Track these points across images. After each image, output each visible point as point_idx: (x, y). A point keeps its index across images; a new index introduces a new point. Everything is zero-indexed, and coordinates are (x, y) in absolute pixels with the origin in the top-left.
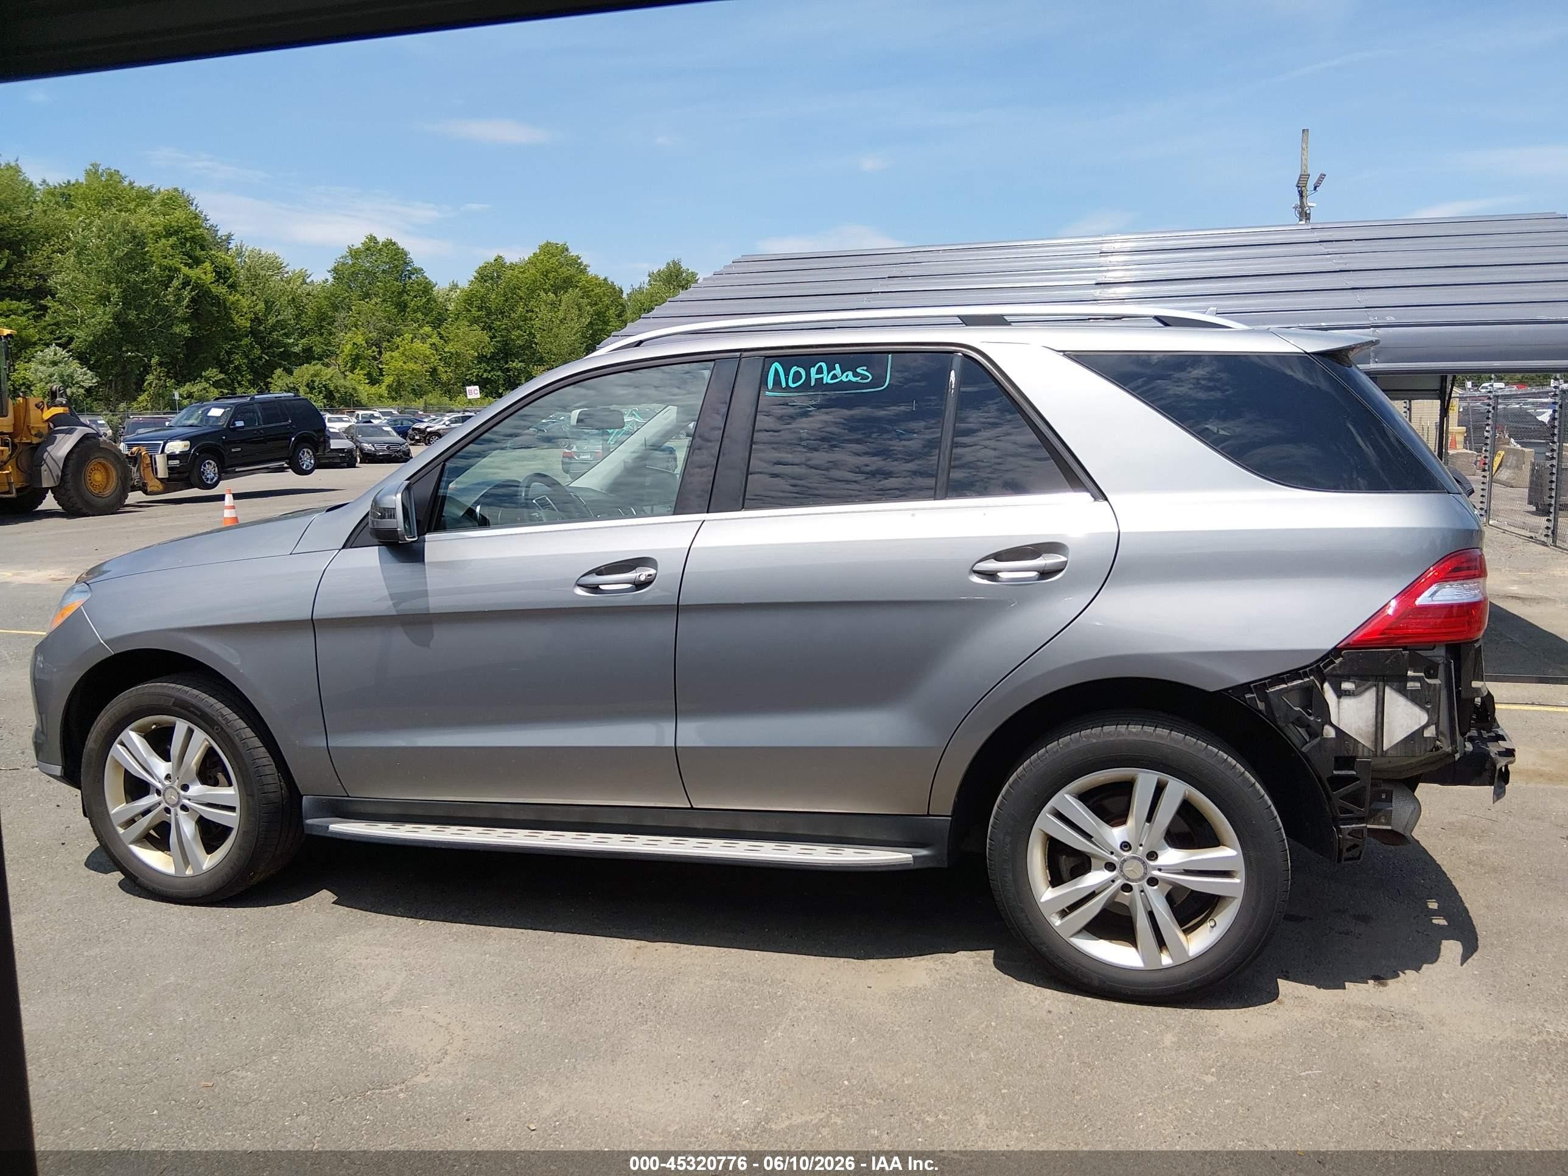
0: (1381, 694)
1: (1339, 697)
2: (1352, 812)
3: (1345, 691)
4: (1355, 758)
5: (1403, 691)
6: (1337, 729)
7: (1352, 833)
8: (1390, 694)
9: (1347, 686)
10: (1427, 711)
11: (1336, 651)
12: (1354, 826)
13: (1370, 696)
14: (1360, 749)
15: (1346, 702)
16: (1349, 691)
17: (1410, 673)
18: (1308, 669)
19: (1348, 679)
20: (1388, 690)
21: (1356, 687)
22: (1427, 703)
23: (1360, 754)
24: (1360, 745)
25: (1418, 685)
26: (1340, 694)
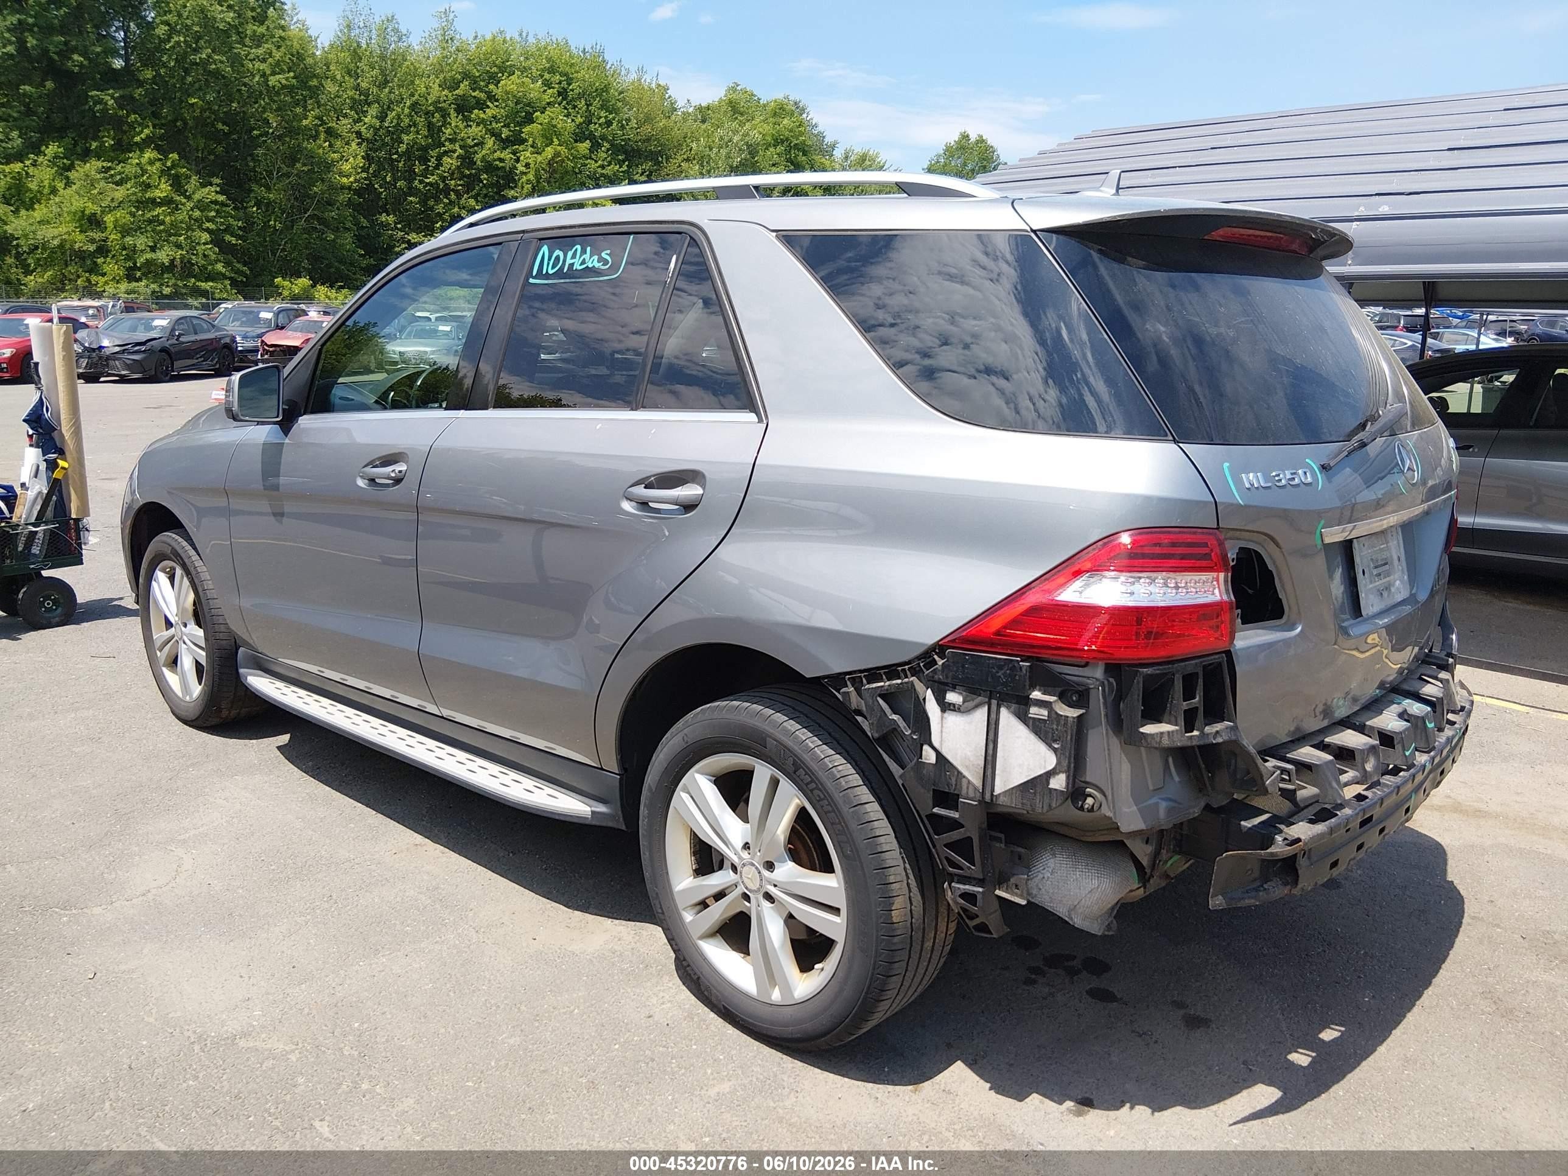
0: (993, 716)
1: (943, 711)
2: (962, 869)
3: (950, 704)
4: (958, 796)
5: (1023, 717)
6: (939, 754)
7: (965, 896)
8: (1007, 718)
9: (953, 697)
10: (1055, 750)
11: (940, 648)
12: (967, 887)
13: (981, 714)
14: (964, 782)
15: (952, 718)
16: (954, 705)
17: (1036, 695)
18: (906, 667)
19: (953, 688)
20: (1004, 712)
21: (964, 702)
22: (1055, 741)
23: (964, 792)
24: (964, 780)
25: (1045, 713)
26: (946, 707)
